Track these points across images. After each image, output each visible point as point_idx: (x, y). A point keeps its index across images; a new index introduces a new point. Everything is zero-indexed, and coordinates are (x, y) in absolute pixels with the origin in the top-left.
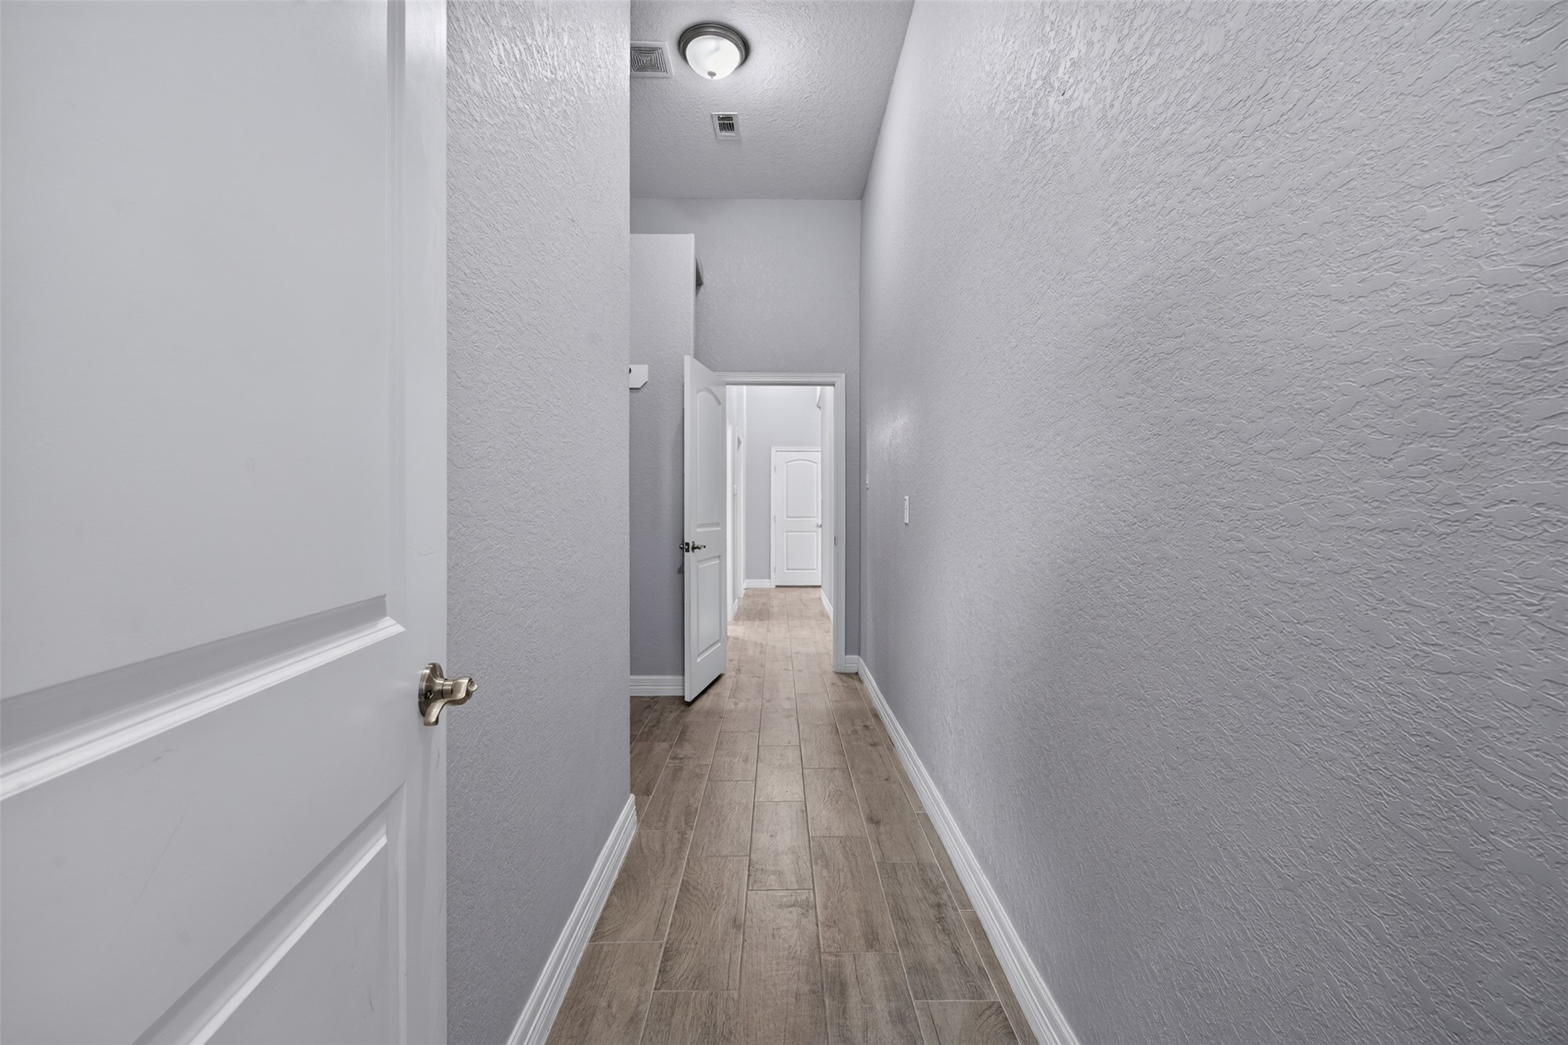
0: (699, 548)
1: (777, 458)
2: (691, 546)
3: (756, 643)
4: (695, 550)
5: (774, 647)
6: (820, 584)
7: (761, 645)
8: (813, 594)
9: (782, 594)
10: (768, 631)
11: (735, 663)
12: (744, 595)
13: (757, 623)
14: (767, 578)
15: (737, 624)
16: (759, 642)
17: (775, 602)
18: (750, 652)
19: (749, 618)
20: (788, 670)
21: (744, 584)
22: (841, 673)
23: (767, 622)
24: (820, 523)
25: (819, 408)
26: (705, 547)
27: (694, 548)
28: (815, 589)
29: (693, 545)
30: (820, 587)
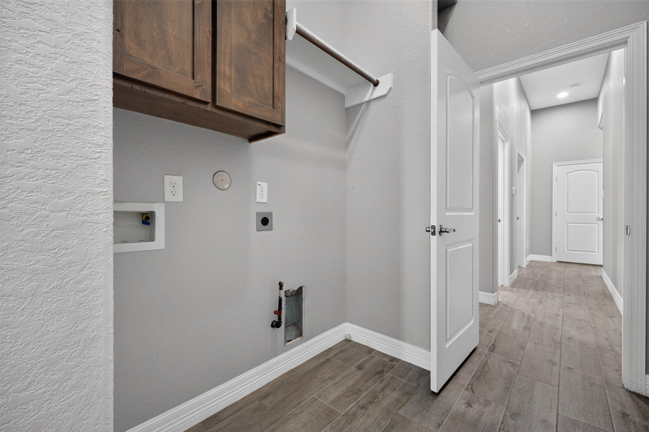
0: (448, 232)
1: (557, 170)
2: (437, 230)
3: (523, 314)
4: (442, 234)
5: (542, 324)
6: (602, 264)
7: (529, 318)
8: (593, 272)
9: (561, 268)
10: (540, 302)
11: (494, 335)
12: (527, 266)
13: (531, 292)
14: (551, 256)
15: (512, 291)
16: (526, 314)
17: (554, 275)
18: (514, 325)
19: (524, 287)
20: (554, 364)
21: (525, 259)
22: (639, 396)
23: (541, 293)
24: (601, 217)
25: (601, 128)
26: (454, 231)
27: (441, 232)
28: (595, 267)
29: (441, 229)
30: (602, 266)
